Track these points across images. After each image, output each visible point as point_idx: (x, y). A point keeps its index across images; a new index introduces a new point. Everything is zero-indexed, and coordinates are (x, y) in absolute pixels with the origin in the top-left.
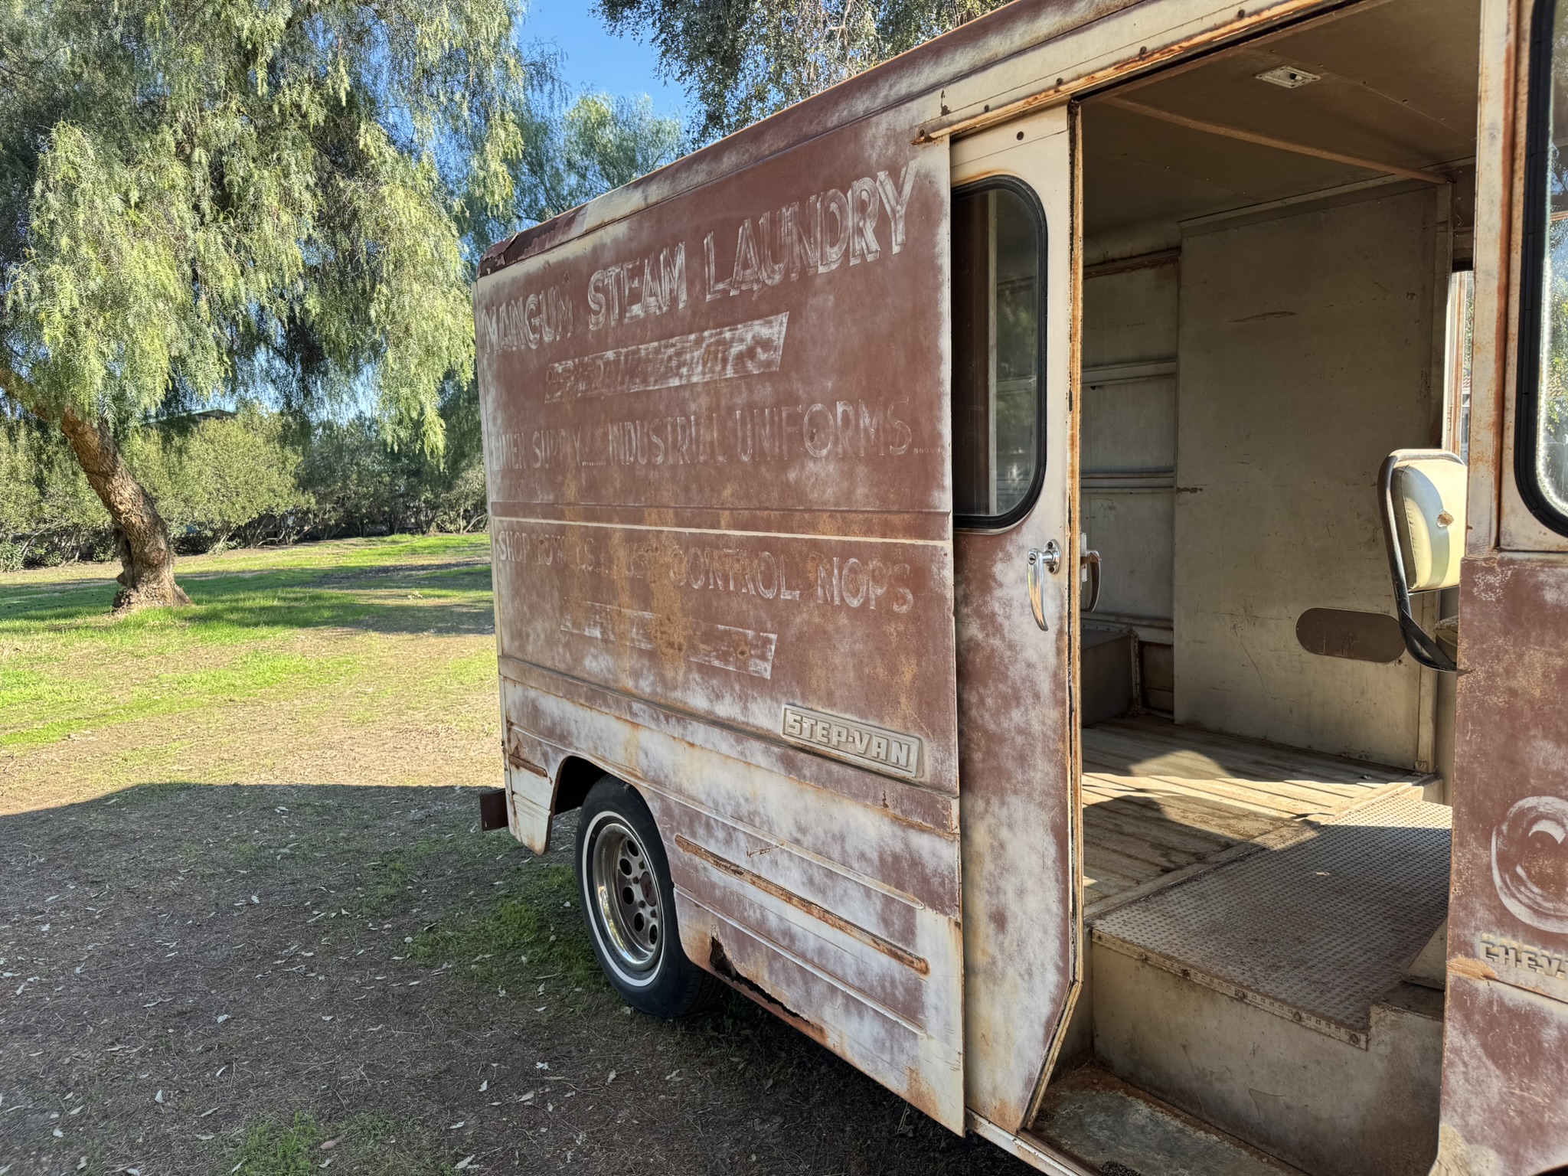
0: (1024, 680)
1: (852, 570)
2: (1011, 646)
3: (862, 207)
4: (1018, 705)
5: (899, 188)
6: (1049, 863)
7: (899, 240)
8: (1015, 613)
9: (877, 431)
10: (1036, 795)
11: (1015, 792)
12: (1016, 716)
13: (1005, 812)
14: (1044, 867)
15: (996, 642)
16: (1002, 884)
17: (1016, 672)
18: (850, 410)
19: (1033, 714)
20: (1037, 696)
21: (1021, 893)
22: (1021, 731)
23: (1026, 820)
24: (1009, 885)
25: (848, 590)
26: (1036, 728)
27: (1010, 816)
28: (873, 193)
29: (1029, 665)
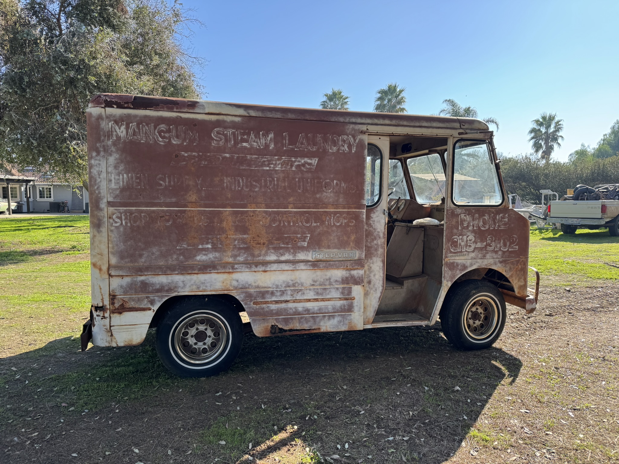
0: (377, 235)
1: (338, 217)
2: (374, 229)
3: (344, 141)
4: (376, 240)
5: (355, 140)
6: (381, 267)
7: (354, 150)
8: (375, 223)
9: (346, 187)
10: (379, 256)
11: (374, 256)
12: (375, 242)
13: (372, 261)
14: (380, 268)
15: (371, 229)
16: (370, 275)
17: (375, 234)
18: (339, 183)
19: (379, 241)
20: (380, 238)
21: (374, 275)
22: (376, 245)
23: (376, 261)
24: (372, 275)
25: (336, 221)
26: (379, 243)
27: (373, 261)
28: (347, 139)
29: (378, 232)
